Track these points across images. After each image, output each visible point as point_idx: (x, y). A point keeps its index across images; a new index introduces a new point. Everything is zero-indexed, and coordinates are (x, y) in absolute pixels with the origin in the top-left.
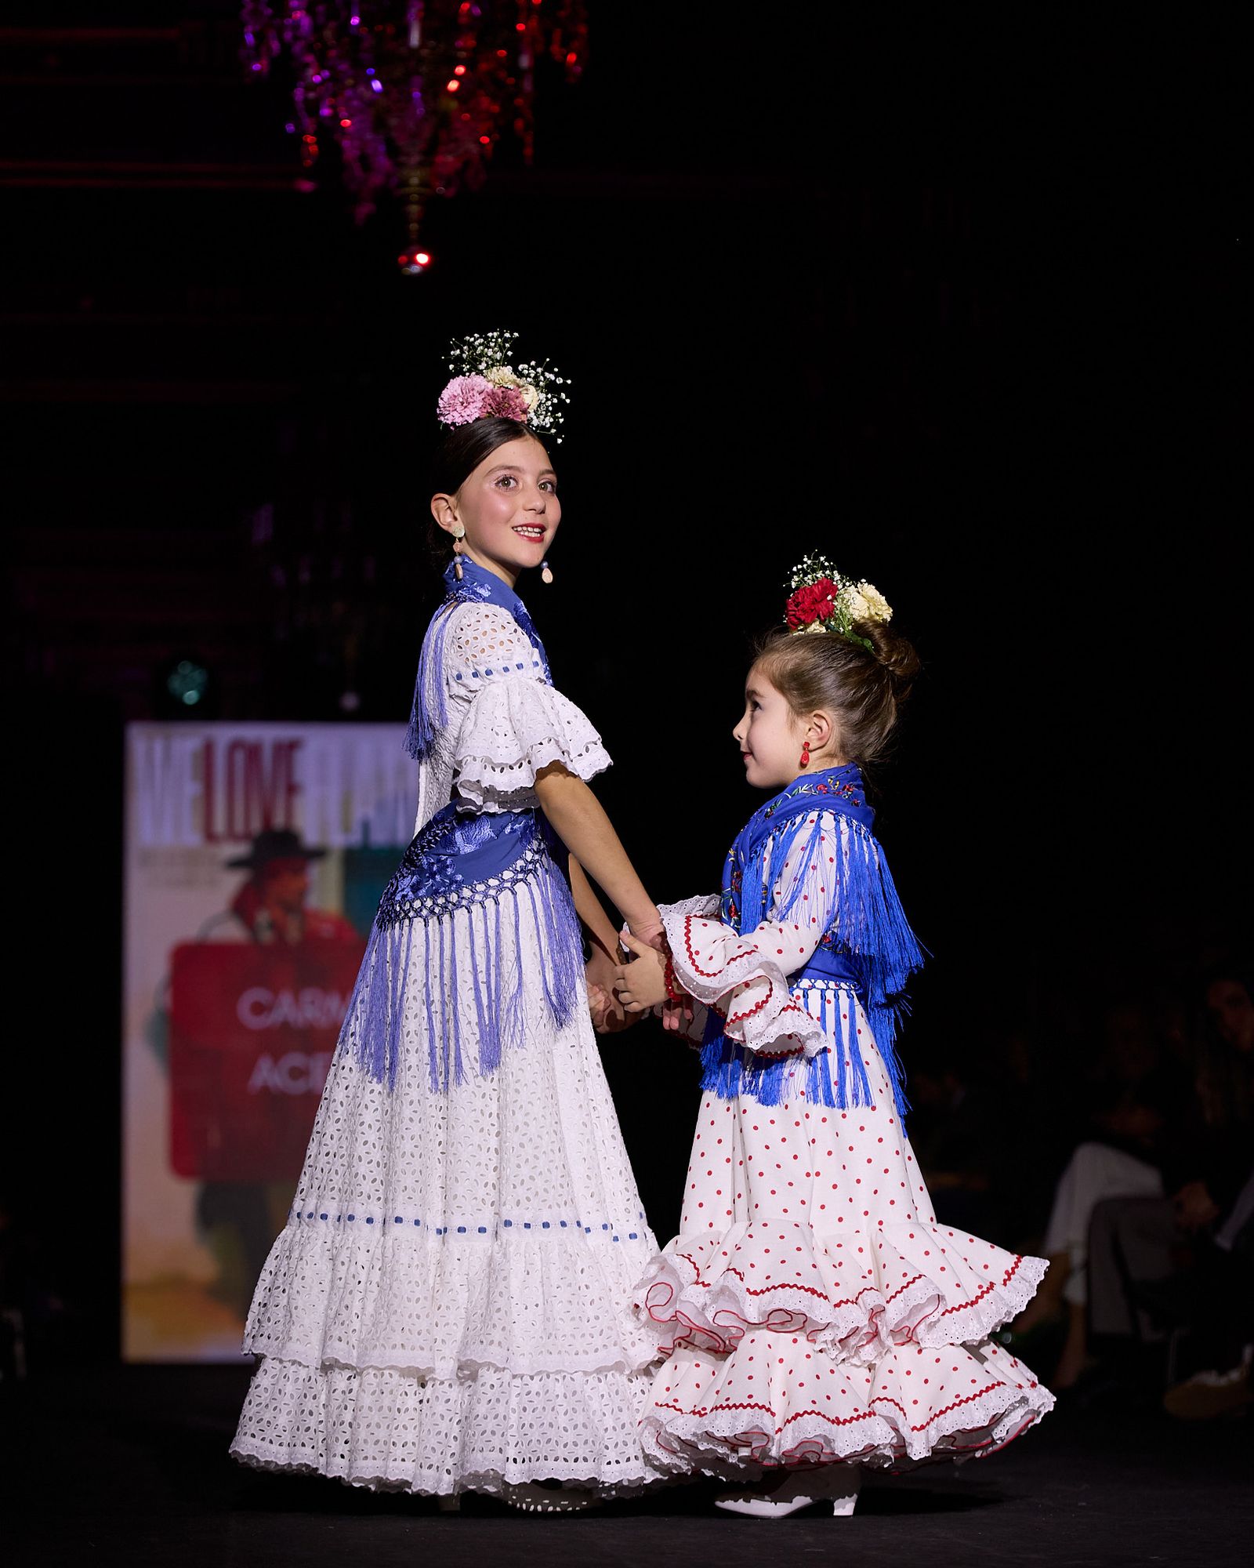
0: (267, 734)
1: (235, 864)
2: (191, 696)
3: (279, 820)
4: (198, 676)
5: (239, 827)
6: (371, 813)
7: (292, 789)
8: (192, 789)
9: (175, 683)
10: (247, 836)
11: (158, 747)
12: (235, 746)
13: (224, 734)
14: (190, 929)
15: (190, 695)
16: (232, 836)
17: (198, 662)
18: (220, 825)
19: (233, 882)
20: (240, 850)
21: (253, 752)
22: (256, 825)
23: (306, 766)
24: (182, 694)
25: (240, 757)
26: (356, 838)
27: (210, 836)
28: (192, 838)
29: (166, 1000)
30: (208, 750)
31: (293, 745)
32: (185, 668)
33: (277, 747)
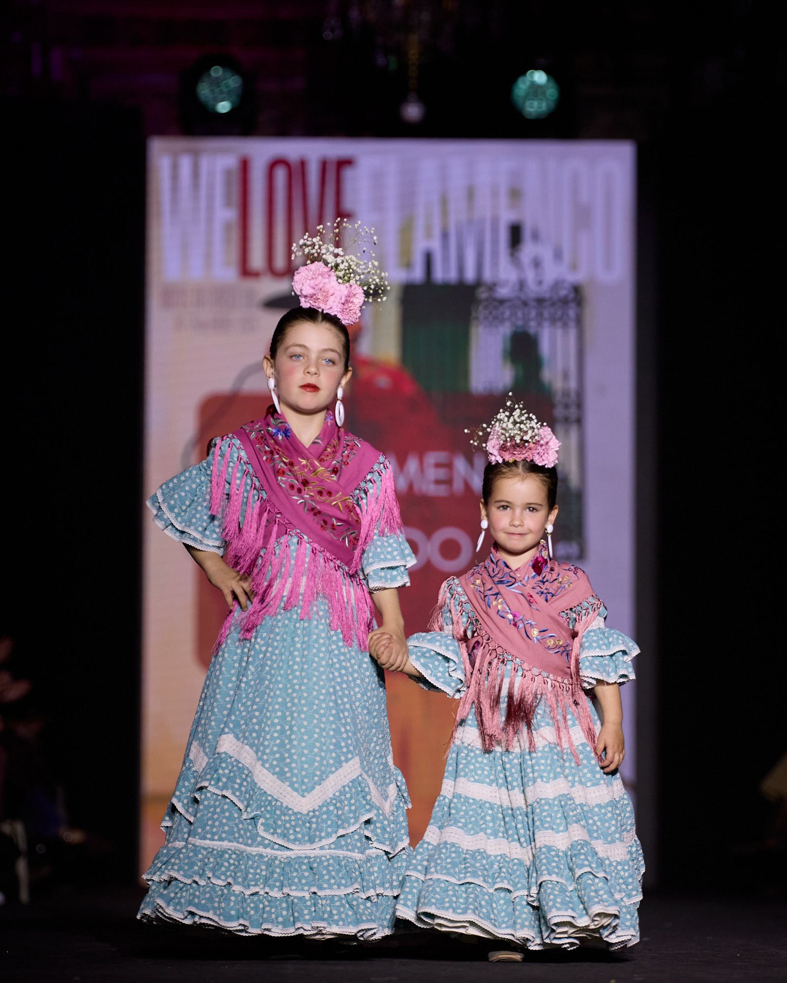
0: (312, 150)
2: (224, 107)
4: (233, 82)
5: (280, 262)
6: (435, 245)
8: (226, 214)
9: (204, 91)
11: (185, 164)
12: (275, 164)
13: (262, 150)
14: (224, 384)
15: (223, 105)
16: (271, 271)
17: (232, 65)
18: (257, 260)
21: (297, 171)
23: (358, 188)
24: (214, 106)
25: (281, 174)
26: (418, 274)
27: (246, 271)
28: (226, 272)
30: (245, 166)
31: (344, 163)
32: (217, 72)
33: (324, 166)
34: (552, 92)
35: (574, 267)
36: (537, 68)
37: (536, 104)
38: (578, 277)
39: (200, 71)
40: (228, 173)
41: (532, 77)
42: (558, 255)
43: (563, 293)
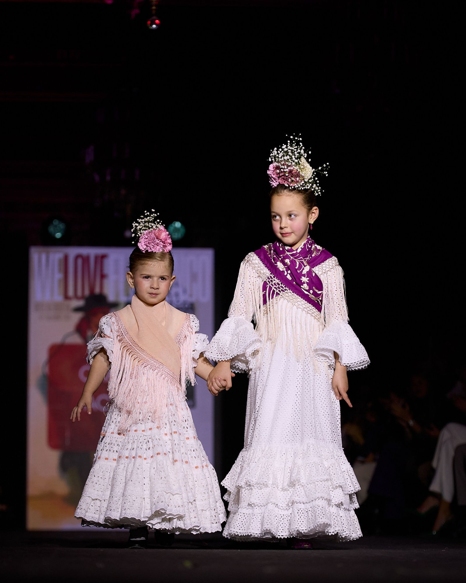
0: (92, 252)
1: (77, 310)
2: (58, 235)
3: (97, 290)
4: (62, 226)
5: (79, 293)
7: (103, 276)
8: (59, 276)
9: (51, 229)
10: (83, 297)
11: (44, 257)
12: (78, 257)
13: (73, 252)
14: (57, 339)
15: (58, 234)
16: (76, 297)
17: (62, 220)
18: (71, 293)
19: (77, 317)
20: (80, 303)
21: (86, 260)
22: (87, 292)
23: (109, 266)
24: (54, 234)
25: (80, 261)
27: (66, 297)
28: (59, 298)
29: (47, 370)
30: (66, 258)
31: (103, 257)
32: (56, 222)
33: (96, 257)
34: (183, 231)
35: (191, 296)
36: (177, 221)
37: (176, 234)
38: (193, 299)
39: (49, 222)
40: (60, 261)
41: (174, 224)
42: (185, 291)
43: (187, 306)
